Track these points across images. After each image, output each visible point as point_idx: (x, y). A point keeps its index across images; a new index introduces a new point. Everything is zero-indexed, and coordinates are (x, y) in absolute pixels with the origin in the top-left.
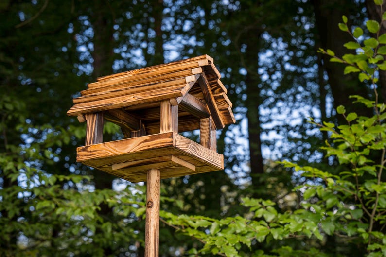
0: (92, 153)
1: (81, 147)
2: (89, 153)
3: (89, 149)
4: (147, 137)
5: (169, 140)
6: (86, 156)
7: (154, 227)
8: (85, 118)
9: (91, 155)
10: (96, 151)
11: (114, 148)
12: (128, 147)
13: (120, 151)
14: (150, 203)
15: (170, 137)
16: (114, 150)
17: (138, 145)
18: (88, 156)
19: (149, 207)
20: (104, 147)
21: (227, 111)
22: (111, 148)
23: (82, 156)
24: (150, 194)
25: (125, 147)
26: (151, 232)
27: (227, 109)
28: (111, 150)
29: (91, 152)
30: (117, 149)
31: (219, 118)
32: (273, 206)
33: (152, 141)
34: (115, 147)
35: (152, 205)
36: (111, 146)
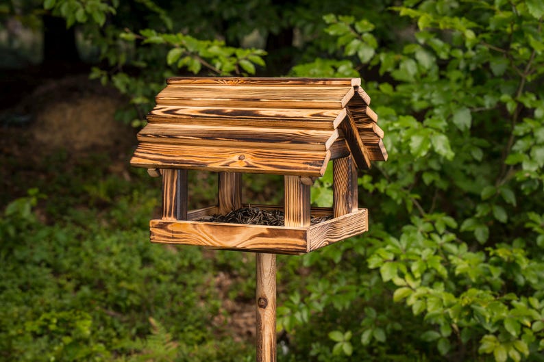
0: (175, 235)
1: (157, 221)
2: (170, 235)
3: (169, 227)
4: (263, 228)
5: (301, 242)
6: (165, 237)
7: (270, 336)
8: (159, 172)
9: (173, 238)
10: (181, 233)
11: (211, 235)
12: (233, 239)
13: (222, 242)
14: (262, 301)
15: (301, 238)
16: (211, 238)
17: (250, 239)
18: (168, 237)
19: (261, 306)
20: (194, 230)
21: (376, 147)
22: (205, 233)
23: (159, 236)
24: (263, 286)
25: (228, 237)
26: (266, 344)
27: (377, 145)
28: (205, 236)
29: (173, 232)
30: (214, 237)
31: (363, 156)
32: (370, 32)
33: (272, 237)
34: (213, 233)
35: (266, 304)
36: (205, 231)
